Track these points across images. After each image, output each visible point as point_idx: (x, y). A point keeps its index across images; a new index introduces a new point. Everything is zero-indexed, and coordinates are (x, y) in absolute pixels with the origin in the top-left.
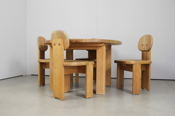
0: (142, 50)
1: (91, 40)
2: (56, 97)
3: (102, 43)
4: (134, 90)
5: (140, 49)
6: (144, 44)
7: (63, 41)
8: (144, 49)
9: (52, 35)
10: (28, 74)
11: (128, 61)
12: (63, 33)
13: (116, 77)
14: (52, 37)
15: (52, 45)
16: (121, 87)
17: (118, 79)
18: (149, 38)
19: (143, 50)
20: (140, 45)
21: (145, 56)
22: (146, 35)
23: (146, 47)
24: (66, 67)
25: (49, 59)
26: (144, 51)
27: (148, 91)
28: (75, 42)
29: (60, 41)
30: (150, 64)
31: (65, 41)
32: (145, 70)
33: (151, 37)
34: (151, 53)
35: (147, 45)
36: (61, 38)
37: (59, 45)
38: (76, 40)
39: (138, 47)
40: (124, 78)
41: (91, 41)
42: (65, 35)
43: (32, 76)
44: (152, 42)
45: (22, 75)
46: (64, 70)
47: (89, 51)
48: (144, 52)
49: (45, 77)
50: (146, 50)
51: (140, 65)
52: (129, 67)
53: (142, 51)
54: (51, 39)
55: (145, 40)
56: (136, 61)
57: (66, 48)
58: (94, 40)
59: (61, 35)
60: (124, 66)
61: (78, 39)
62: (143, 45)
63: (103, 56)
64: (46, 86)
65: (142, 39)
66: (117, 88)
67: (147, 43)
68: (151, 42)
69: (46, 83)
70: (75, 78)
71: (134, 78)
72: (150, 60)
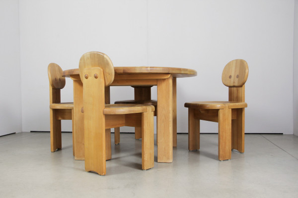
0: (229, 85)
1: (149, 69)
2: (89, 170)
3: (168, 74)
4: (221, 153)
5: (226, 83)
6: (233, 75)
7: (102, 70)
8: (234, 82)
9: (81, 60)
10: (24, 130)
11: (210, 104)
12: (103, 57)
13: (188, 132)
14: (80, 63)
15: (80, 78)
16: (194, 148)
17: (190, 134)
18: (242, 66)
19: (232, 85)
20: (226, 77)
21: (235, 95)
22: (237, 60)
23: (237, 80)
24: (108, 116)
25: (72, 103)
26: (234, 86)
27: (241, 153)
28: (122, 72)
29: (97, 70)
30: (244, 108)
31: (107, 70)
32: (235, 118)
33: (245, 63)
34: (244, 91)
35: (238, 77)
36: (99, 66)
37: (96, 77)
38: (124, 69)
39: (223, 79)
40: (200, 132)
41: (151, 70)
42: (107, 61)
43: (33, 133)
44: (247, 71)
45: (14, 133)
46: (106, 122)
47: (136, 87)
48: (233, 88)
49: (62, 134)
50: (236, 84)
51: (231, 110)
52: (212, 114)
53: (230, 87)
54: (78, 68)
55: (233, 68)
56: (224, 104)
57: (109, 82)
58: (154, 69)
59: (99, 60)
60: (202, 112)
61: (127, 68)
62: (230, 77)
63: (169, 97)
64: (63, 151)
65: (228, 66)
66: (190, 151)
67: (237, 73)
68: (245, 72)
69: (63, 146)
70: (113, 135)
71: (221, 133)
72: (244, 101)
